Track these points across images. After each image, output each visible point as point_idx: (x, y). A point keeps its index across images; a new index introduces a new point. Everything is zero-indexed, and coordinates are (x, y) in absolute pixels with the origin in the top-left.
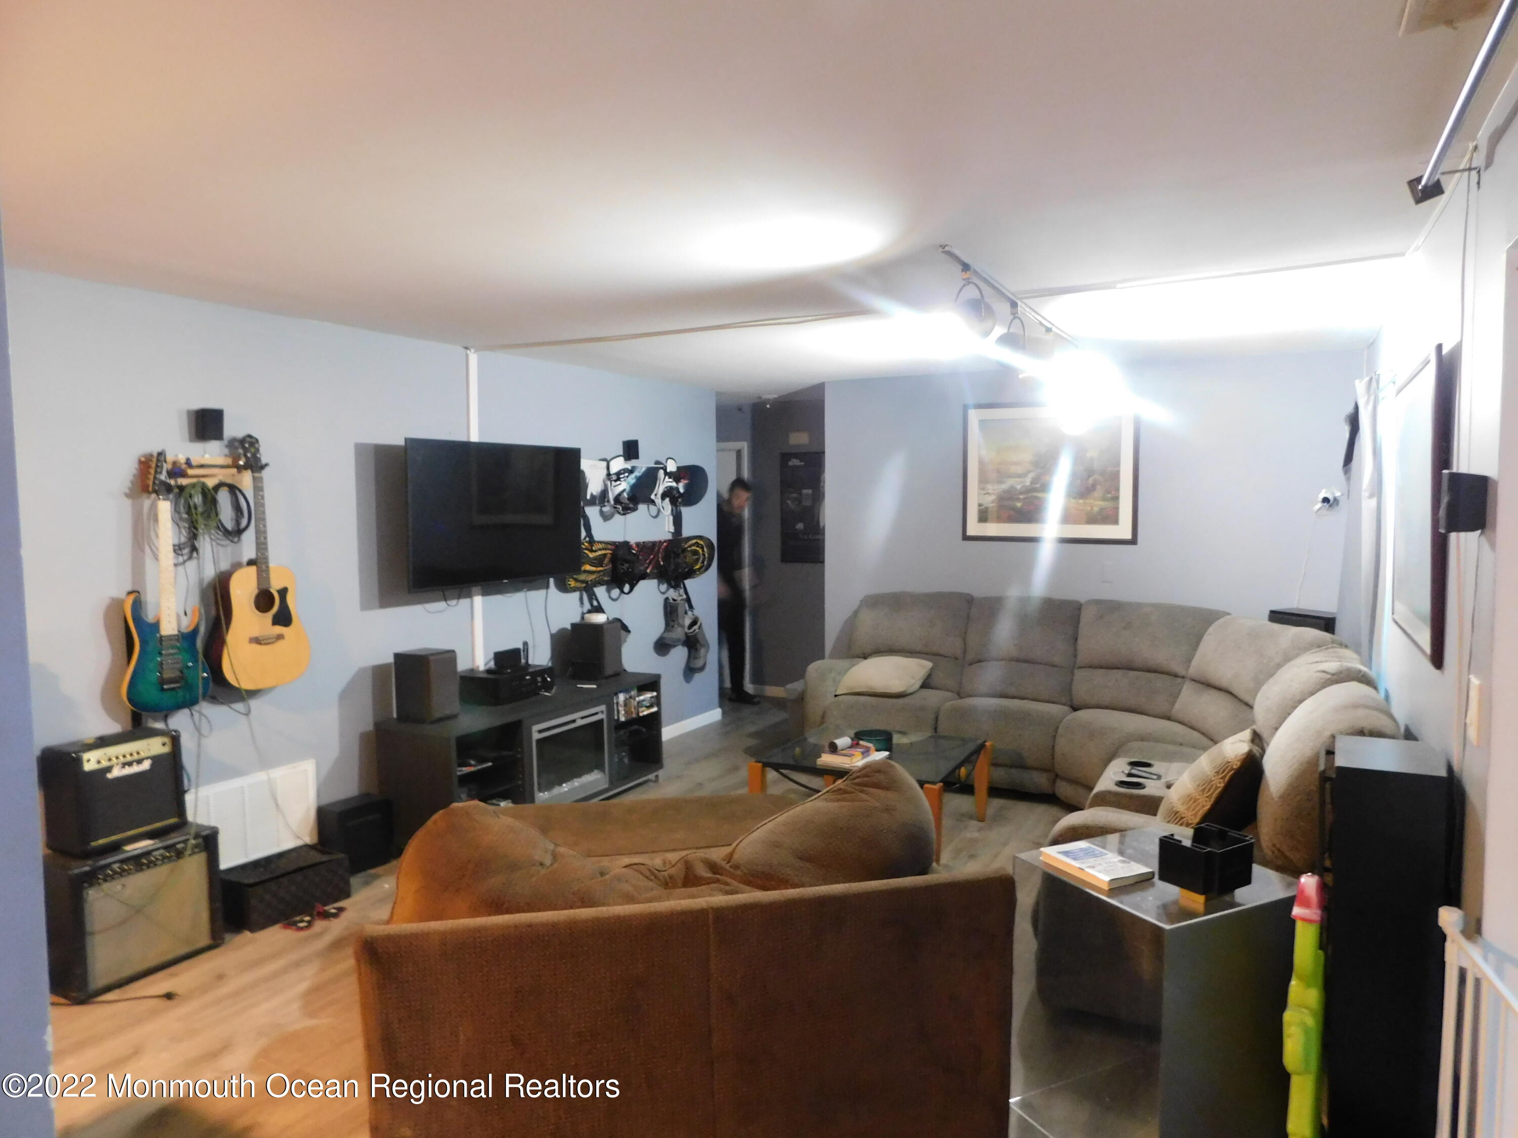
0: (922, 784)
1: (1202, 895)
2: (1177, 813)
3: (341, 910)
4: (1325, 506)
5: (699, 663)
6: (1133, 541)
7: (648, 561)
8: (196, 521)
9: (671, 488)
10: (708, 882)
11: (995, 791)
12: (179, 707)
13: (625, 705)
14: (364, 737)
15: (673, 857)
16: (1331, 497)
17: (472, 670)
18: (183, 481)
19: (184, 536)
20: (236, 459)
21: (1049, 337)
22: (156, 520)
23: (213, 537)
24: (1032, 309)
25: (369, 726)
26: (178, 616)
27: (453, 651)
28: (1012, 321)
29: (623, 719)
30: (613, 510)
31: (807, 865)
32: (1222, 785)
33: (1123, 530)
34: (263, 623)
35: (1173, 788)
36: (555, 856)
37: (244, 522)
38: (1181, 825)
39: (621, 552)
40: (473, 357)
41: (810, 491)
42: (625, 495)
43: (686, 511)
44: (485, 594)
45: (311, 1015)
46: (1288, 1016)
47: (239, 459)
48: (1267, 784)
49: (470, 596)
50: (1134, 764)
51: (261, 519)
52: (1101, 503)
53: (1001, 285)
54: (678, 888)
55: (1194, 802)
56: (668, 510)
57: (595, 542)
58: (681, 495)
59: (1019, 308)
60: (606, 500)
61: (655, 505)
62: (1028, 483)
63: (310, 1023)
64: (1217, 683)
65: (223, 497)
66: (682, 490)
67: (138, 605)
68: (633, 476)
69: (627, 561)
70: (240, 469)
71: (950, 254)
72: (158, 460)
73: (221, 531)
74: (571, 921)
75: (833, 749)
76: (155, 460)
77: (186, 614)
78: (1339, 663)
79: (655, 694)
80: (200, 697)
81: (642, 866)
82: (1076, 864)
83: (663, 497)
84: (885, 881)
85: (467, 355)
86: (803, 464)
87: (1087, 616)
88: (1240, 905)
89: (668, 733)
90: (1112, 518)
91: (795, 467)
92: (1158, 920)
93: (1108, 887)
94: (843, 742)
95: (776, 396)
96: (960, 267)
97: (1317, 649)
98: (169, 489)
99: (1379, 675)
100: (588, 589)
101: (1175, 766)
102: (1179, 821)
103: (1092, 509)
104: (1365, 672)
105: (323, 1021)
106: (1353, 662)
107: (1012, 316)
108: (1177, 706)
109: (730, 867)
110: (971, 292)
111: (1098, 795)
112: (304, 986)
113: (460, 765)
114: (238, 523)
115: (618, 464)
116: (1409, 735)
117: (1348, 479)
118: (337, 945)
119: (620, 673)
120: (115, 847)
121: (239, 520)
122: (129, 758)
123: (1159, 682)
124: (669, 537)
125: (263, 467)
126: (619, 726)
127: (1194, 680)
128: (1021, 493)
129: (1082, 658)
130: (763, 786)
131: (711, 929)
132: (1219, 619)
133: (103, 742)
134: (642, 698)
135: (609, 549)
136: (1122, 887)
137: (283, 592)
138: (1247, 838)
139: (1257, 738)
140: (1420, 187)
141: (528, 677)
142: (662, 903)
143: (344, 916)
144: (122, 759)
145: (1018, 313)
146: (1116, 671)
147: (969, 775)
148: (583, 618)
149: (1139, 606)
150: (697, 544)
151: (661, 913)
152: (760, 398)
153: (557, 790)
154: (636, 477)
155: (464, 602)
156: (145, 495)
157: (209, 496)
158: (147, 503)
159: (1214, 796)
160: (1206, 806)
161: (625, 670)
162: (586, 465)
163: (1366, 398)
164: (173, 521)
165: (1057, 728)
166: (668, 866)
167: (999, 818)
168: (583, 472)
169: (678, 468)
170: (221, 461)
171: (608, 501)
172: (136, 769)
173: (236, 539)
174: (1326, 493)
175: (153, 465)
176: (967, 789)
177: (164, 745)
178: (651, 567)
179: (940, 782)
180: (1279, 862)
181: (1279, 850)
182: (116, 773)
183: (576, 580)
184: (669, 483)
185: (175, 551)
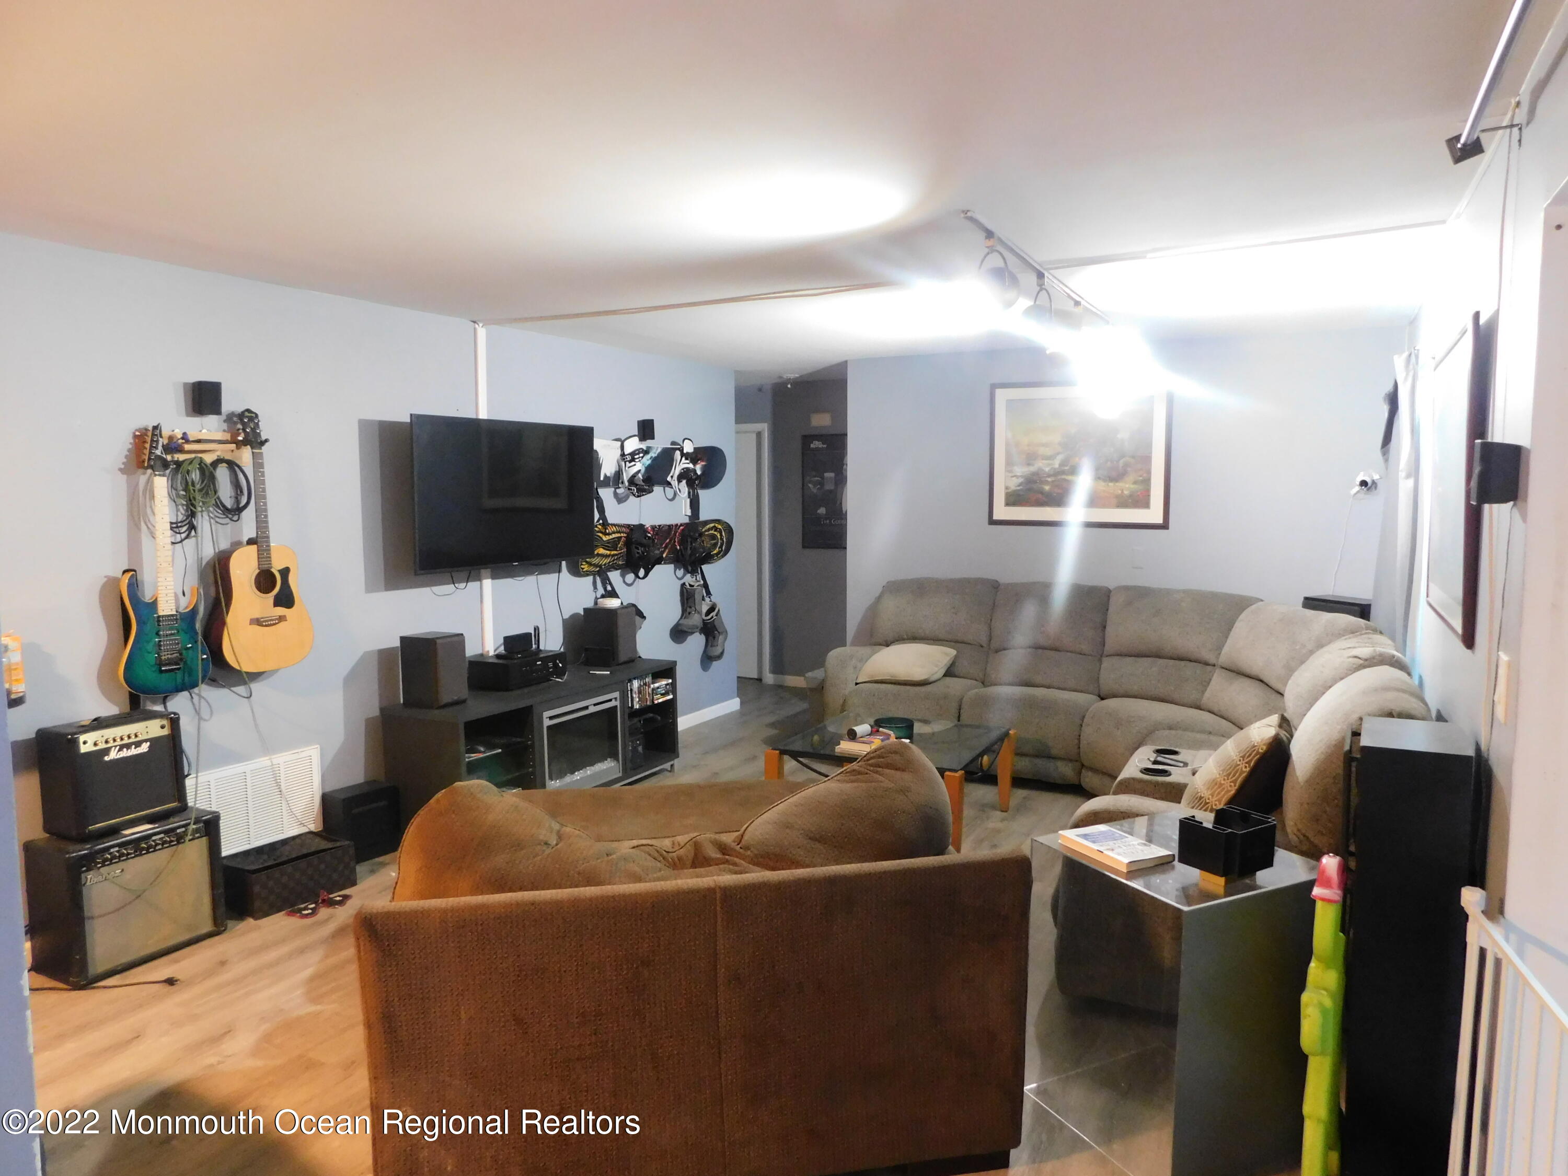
0: (942, 771)
1: (1222, 876)
2: (1201, 798)
3: (346, 897)
4: (1363, 489)
5: (717, 651)
6: (1165, 526)
7: (664, 546)
8: (195, 499)
9: (688, 469)
10: (718, 862)
11: (1019, 782)
12: (178, 690)
13: (640, 692)
14: (369, 722)
15: (682, 839)
16: (1368, 480)
17: (482, 655)
18: (181, 457)
19: (182, 514)
20: (235, 435)
21: (1077, 310)
22: (152, 497)
23: (211, 515)
24: (1060, 281)
25: (375, 712)
26: (176, 596)
27: (462, 634)
28: (1038, 293)
29: (637, 706)
30: (629, 492)
31: (818, 845)
32: (1248, 769)
33: (1154, 515)
34: (264, 604)
35: (1197, 775)
36: (560, 837)
37: (244, 500)
38: (1205, 810)
39: (636, 536)
40: (482, 332)
41: (832, 475)
42: (640, 476)
43: (703, 494)
44: (494, 577)
45: (315, 1000)
46: (1305, 997)
47: (239, 435)
48: (1294, 769)
49: (479, 579)
50: (1160, 752)
51: (262, 497)
52: (1132, 486)
53: (1026, 254)
54: (687, 868)
55: (1219, 787)
56: (684, 493)
57: (608, 525)
58: (698, 477)
59: (1046, 279)
60: (620, 481)
61: (672, 488)
62: (1057, 466)
63: (312, 1008)
64: (1247, 670)
65: (222, 474)
66: (699, 472)
67: (134, 585)
68: (648, 457)
69: (642, 545)
70: (239, 444)
71: (972, 220)
72: (153, 435)
73: (220, 509)
74: (575, 899)
75: (852, 736)
76: (150, 434)
77: (184, 594)
78: (1373, 648)
79: (670, 681)
80: (200, 682)
81: (650, 847)
82: (1095, 847)
83: (680, 479)
84: (898, 861)
85: (475, 329)
86: (825, 446)
87: (1115, 603)
88: (1260, 888)
89: (684, 722)
90: (1142, 501)
91: (817, 449)
92: (1177, 903)
93: (1127, 868)
94: (862, 729)
95: (797, 376)
96: (984, 234)
97: (1351, 635)
98: (165, 465)
99: (1413, 660)
100: (602, 573)
101: (1202, 753)
102: (1204, 806)
103: (1122, 492)
104: (1399, 657)
105: (328, 1007)
106: (1386, 646)
107: (1039, 288)
108: (1207, 694)
109: (741, 848)
110: (995, 261)
111: (1121, 783)
112: (308, 972)
113: (468, 751)
114: (238, 501)
115: (633, 445)
116: (1440, 718)
117: (1386, 460)
118: (340, 932)
119: (634, 659)
120: (114, 831)
121: (239, 498)
122: (126, 741)
123: (1188, 669)
124: (686, 520)
125: (263, 443)
126: (633, 714)
127: (1223, 668)
128: (1049, 476)
129: (1110, 646)
130: (780, 773)
131: (718, 908)
132: (1251, 605)
133: (99, 724)
134: (656, 685)
135: (623, 532)
136: (1140, 869)
137: (285, 572)
138: (1269, 820)
139: (1285, 723)
140: (1459, 146)
141: (538, 663)
142: (668, 882)
143: (349, 903)
144: (119, 742)
145: (1044, 284)
146: (1145, 659)
147: (992, 764)
148: (596, 603)
149: (1168, 592)
150: (716, 529)
151: (667, 891)
152: (780, 377)
153: (569, 779)
154: (652, 457)
155: (473, 586)
156: (141, 471)
157: (207, 473)
158: (143, 479)
159: (1240, 780)
160: (1232, 790)
161: (640, 657)
162: (598, 444)
163: (1405, 374)
164: (171, 498)
165: (1084, 717)
166: (677, 848)
167: (1021, 809)
168: (596, 451)
169: (695, 449)
170: (219, 436)
171: (622, 483)
172: (134, 751)
173: (235, 518)
174: (1364, 476)
175: (149, 439)
176: (989, 779)
177: (163, 727)
178: (667, 551)
179: (961, 770)
180: (1304, 848)
181: (1304, 836)
182: (113, 755)
183: (590, 564)
184: (686, 464)
185: (172, 528)
